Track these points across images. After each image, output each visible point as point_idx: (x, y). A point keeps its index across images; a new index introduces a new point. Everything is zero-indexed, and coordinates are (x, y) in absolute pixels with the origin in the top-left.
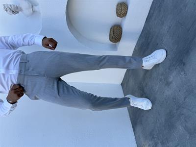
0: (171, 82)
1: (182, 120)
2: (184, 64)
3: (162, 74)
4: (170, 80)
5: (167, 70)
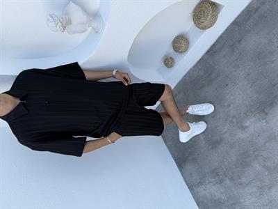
0: (247, 127)
1: (261, 160)
2: (266, 114)
3: (234, 117)
4: (247, 124)
5: (242, 115)
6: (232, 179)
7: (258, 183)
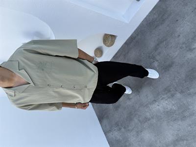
2: (139, 92)
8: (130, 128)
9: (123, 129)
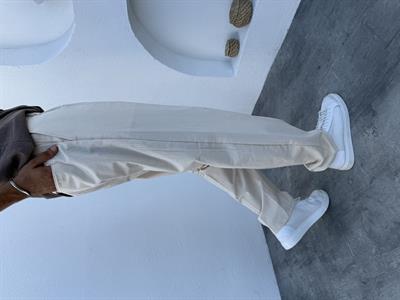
2: (374, 114)
6: (323, 259)
7: (361, 271)
8: (340, 262)
9: (318, 264)
